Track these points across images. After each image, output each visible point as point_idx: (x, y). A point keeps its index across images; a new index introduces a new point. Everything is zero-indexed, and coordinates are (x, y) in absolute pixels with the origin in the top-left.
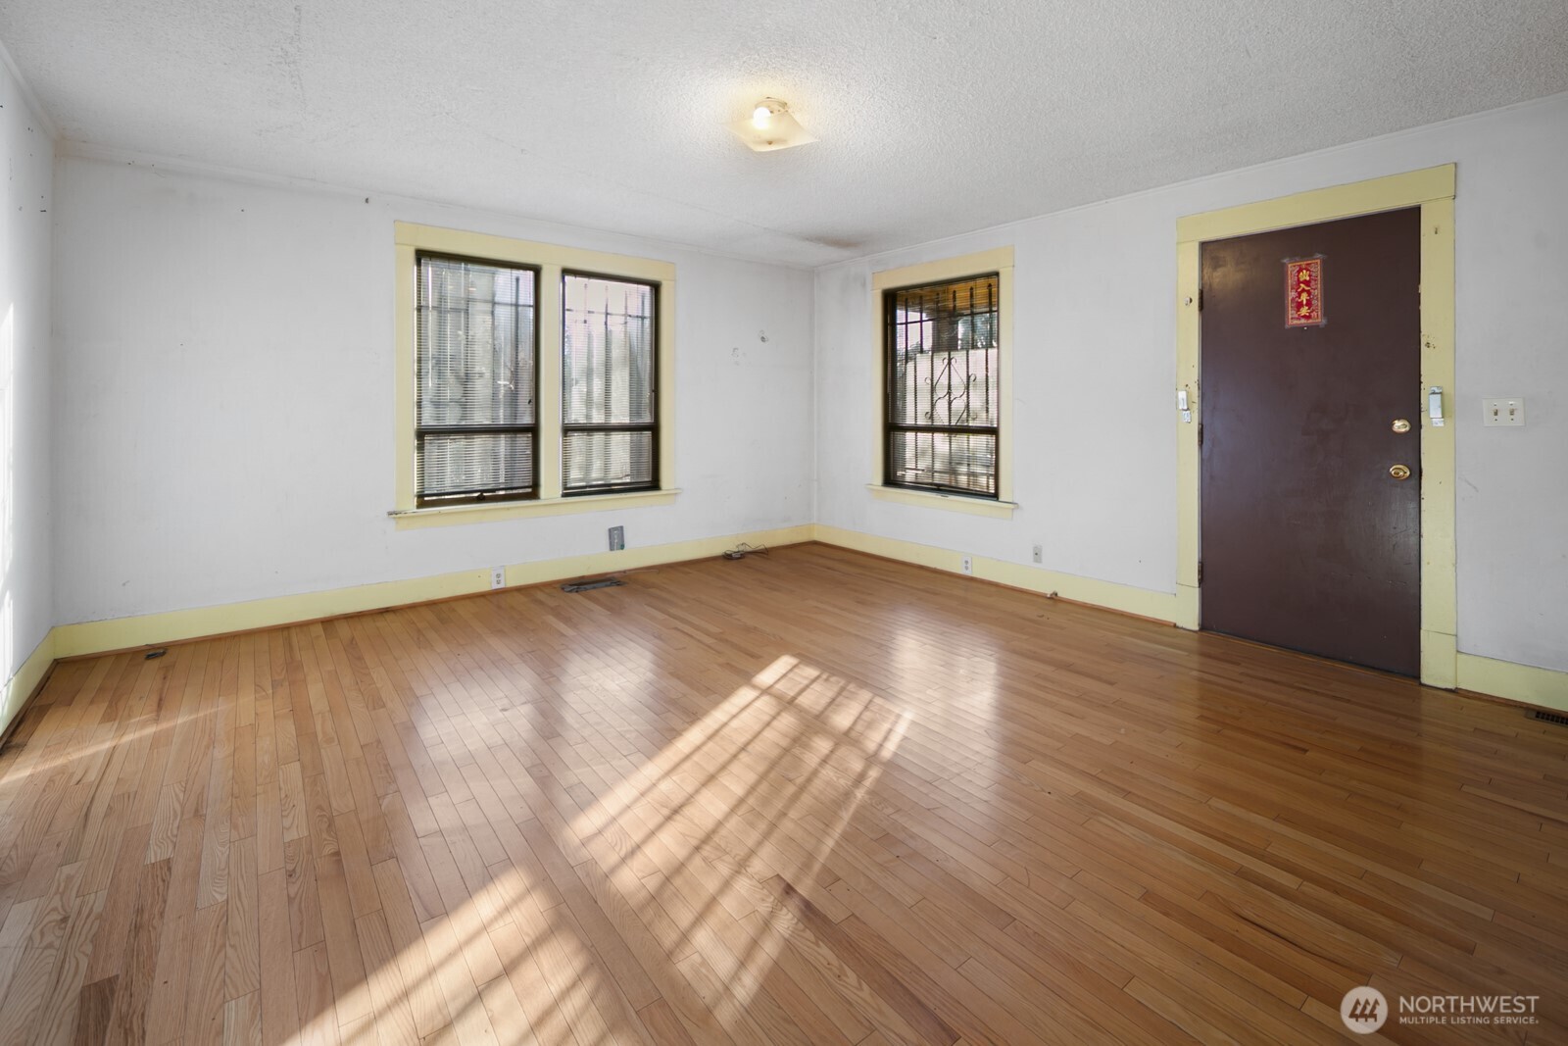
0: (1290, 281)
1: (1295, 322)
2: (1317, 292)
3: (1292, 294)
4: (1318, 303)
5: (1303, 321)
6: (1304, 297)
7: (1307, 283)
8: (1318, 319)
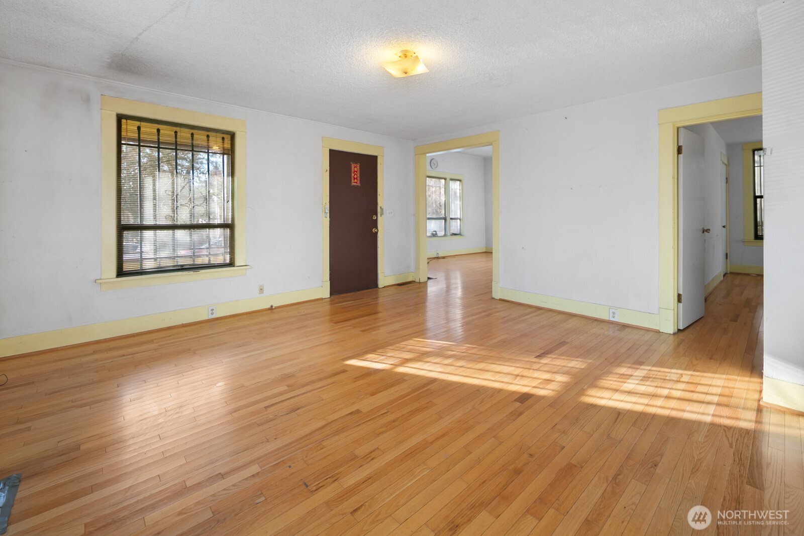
0: (353, 170)
1: (354, 184)
2: (358, 175)
3: (353, 175)
4: (358, 178)
5: (355, 184)
6: (356, 176)
7: (356, 171)
8: (359, 184)
